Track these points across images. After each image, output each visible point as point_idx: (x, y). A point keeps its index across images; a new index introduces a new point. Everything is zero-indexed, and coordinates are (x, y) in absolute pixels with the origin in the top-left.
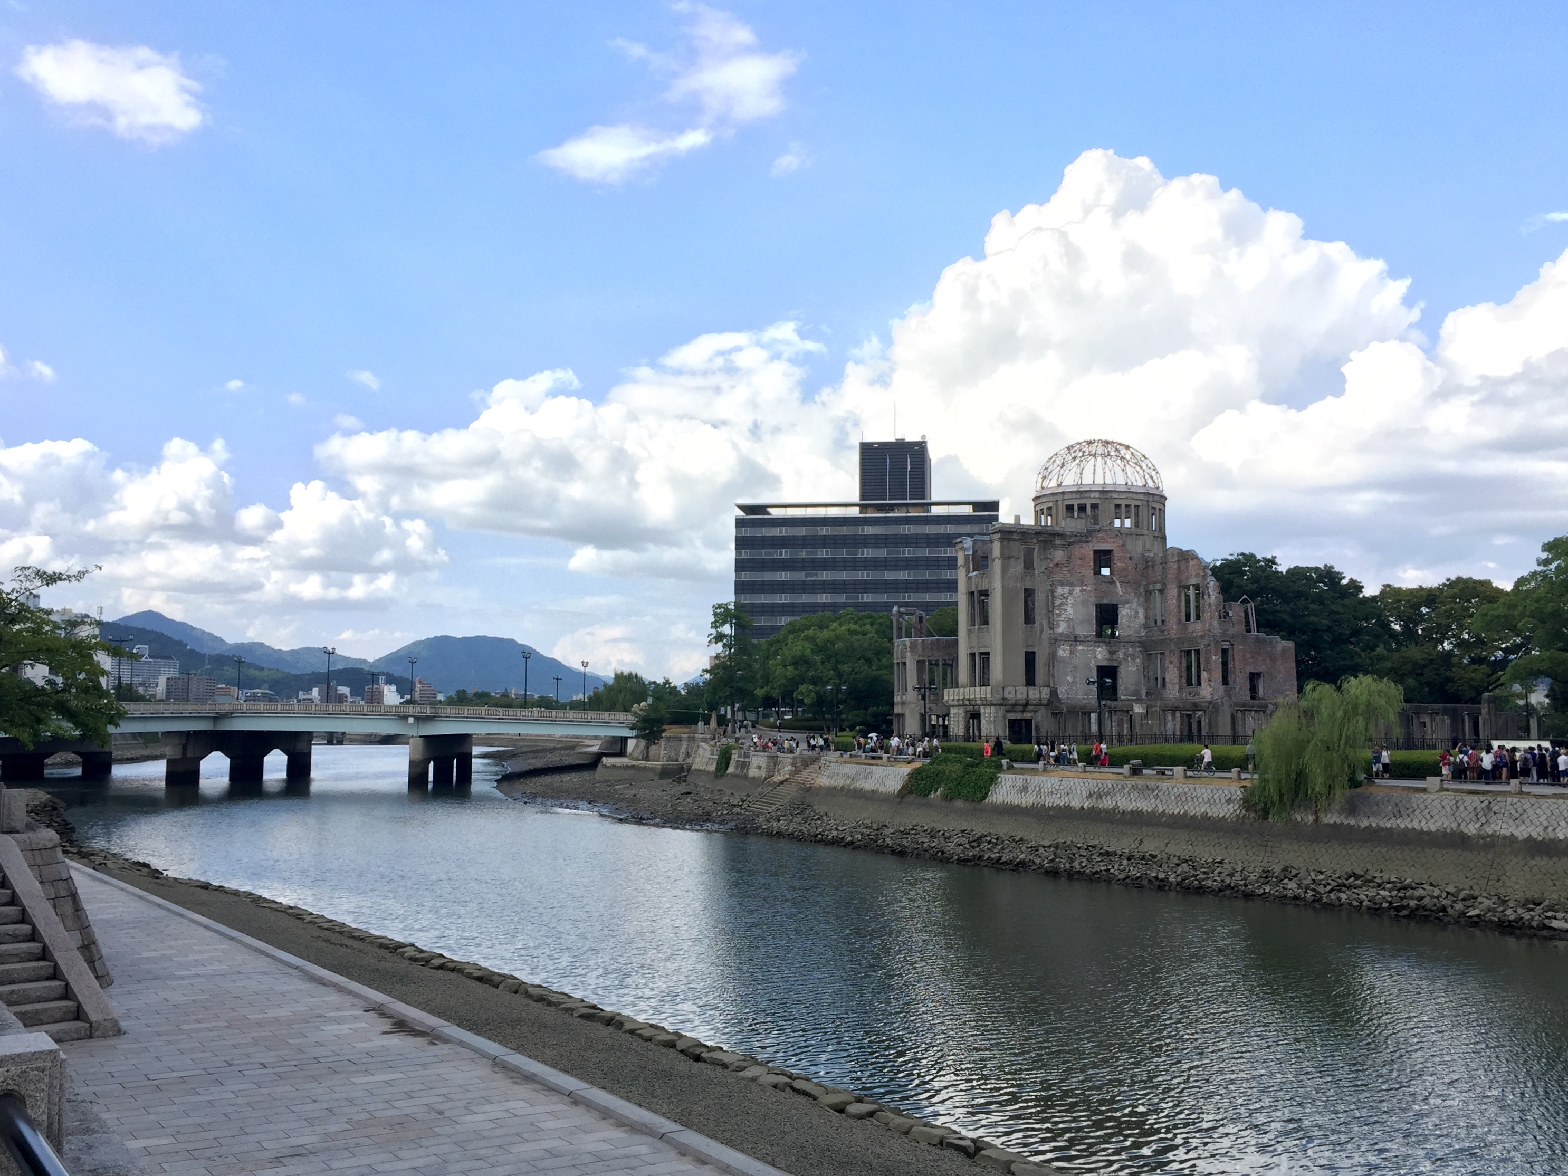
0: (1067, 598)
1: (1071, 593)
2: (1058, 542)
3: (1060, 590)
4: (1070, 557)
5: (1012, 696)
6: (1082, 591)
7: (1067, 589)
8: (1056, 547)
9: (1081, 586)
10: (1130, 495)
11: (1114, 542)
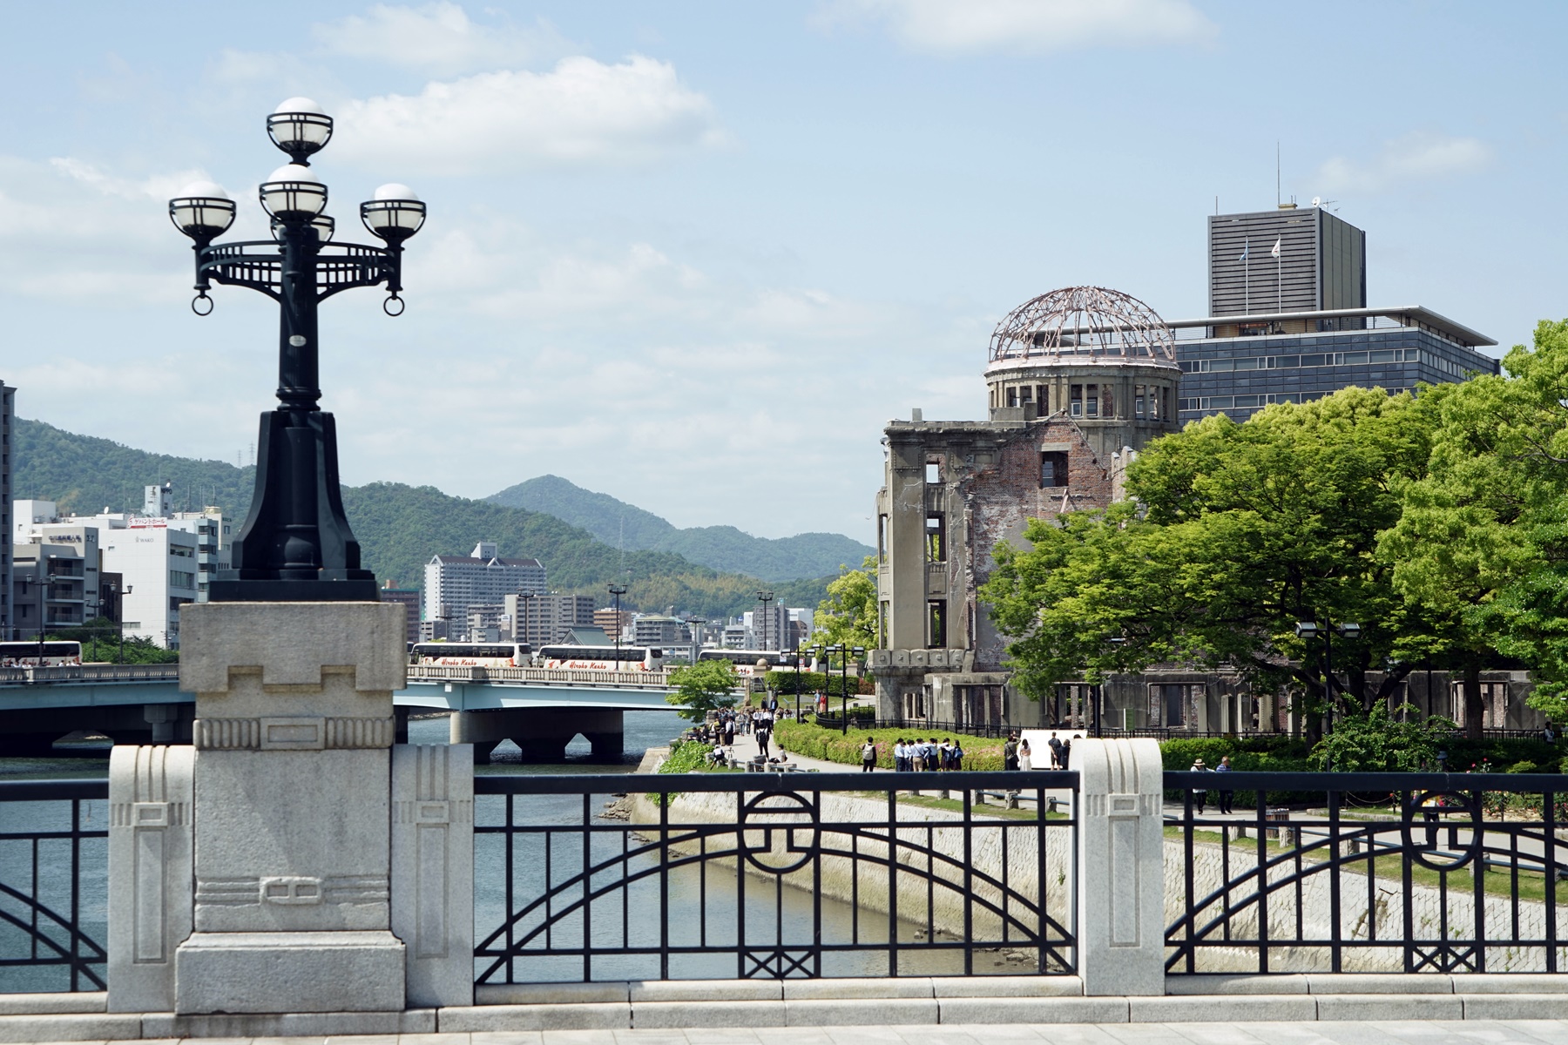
0: (997, 523)
1: (1002, 514)
2: (981, 444)
3: (987, 511)
4: (1001, 464)
5: (905, 663)
6: (1022, 512)
7: (996, 510)
8: (977, 452)
9: (1020, 504)
10: (1095, 371)
11: (1069, 440)
